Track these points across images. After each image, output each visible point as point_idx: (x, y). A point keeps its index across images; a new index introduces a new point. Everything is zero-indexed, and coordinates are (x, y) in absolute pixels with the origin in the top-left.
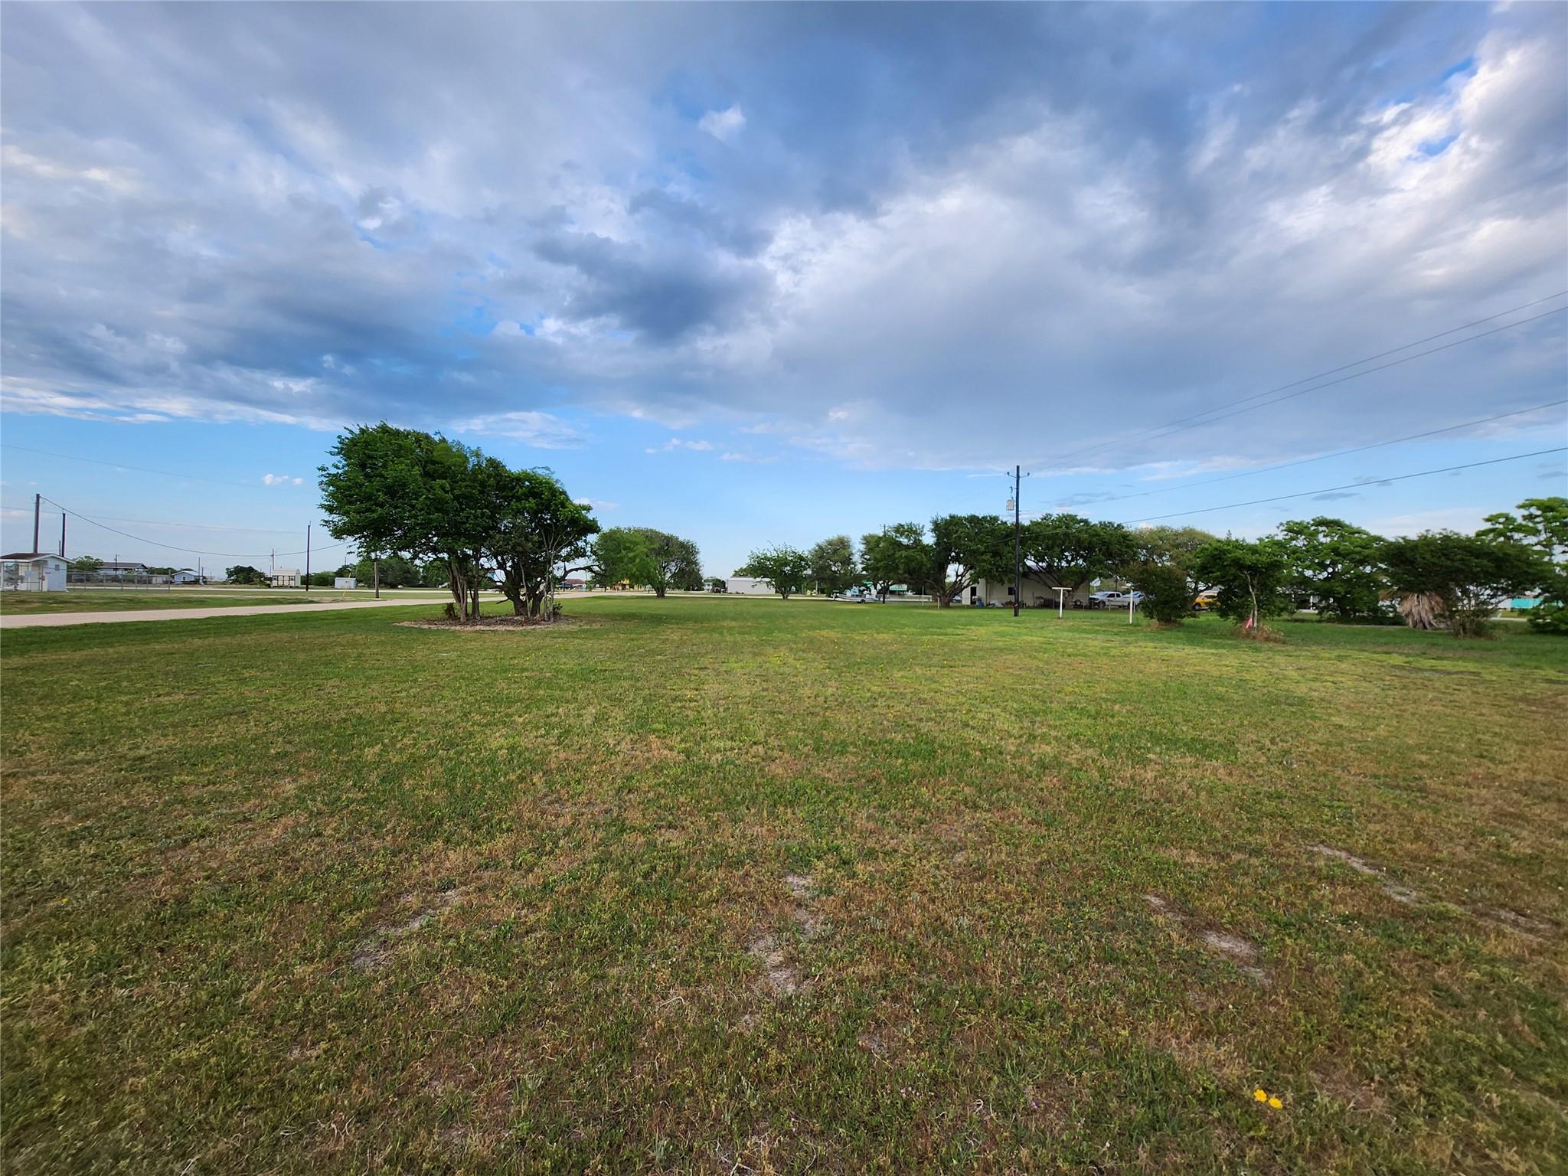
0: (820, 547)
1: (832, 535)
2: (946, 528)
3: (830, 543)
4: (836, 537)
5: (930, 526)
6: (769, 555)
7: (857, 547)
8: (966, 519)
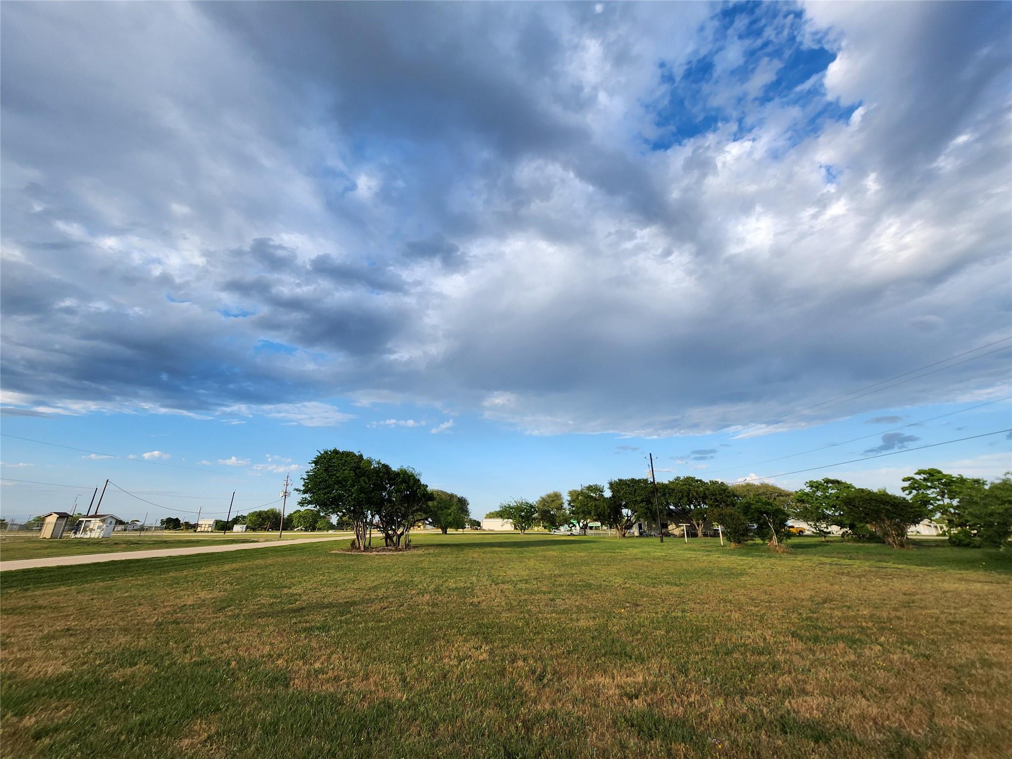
0: (543, 499)
1: (550, 491)
2: (618, 486)
3: (549, 496)
4: (552, 492)
5: (608, 486)
6: (511, 505)
7: (566, 498)
8: (629, 481)
